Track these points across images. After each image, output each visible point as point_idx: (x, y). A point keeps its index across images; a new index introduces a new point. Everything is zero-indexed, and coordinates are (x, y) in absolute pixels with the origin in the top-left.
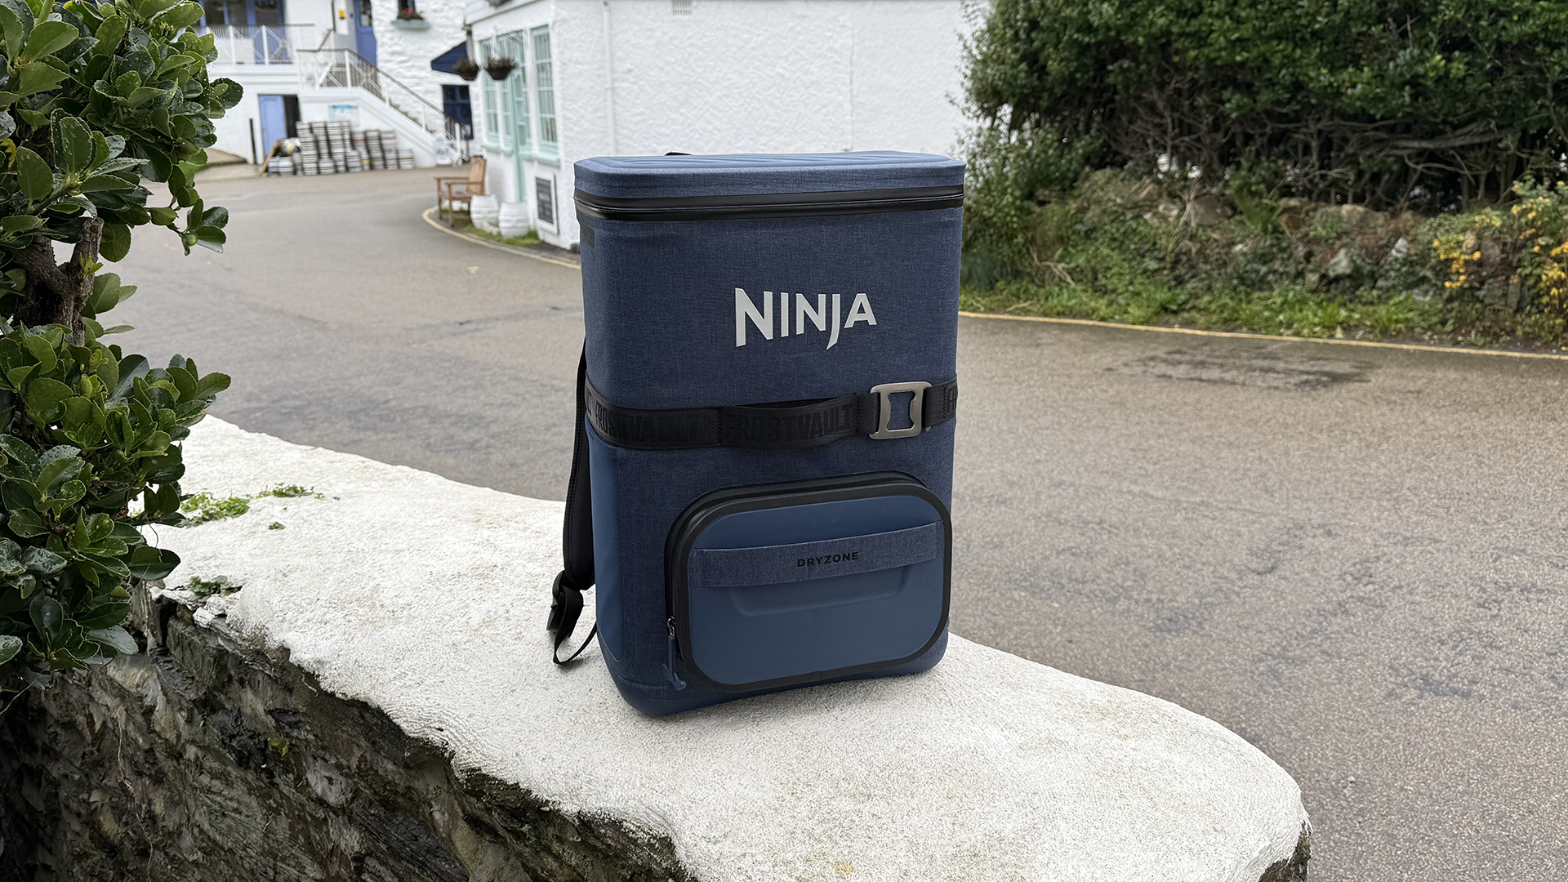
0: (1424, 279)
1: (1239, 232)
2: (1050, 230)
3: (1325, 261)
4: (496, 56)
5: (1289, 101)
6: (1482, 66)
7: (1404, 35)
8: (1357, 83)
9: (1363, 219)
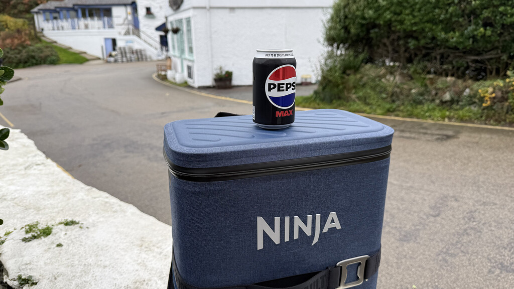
0: (475, 103)
1: (413, 86)
2: (351, 84)
3: (442, 96)
4: (175, 27)
5: (430, 43)
6: (496, 32)
7: (470, 21)
8: (454, 38)
9: (454, 83)
